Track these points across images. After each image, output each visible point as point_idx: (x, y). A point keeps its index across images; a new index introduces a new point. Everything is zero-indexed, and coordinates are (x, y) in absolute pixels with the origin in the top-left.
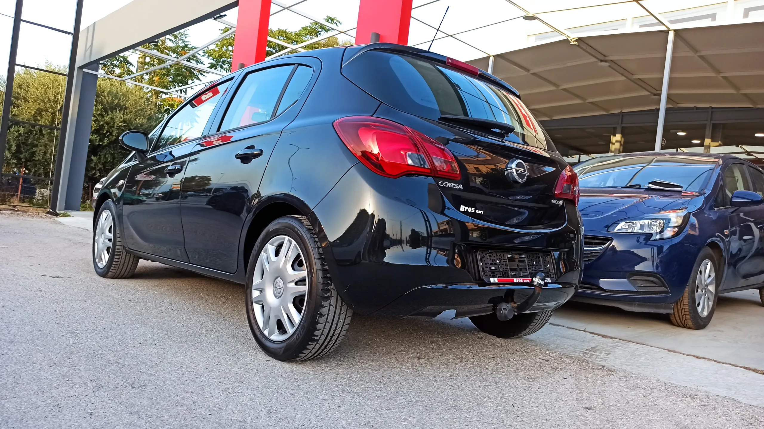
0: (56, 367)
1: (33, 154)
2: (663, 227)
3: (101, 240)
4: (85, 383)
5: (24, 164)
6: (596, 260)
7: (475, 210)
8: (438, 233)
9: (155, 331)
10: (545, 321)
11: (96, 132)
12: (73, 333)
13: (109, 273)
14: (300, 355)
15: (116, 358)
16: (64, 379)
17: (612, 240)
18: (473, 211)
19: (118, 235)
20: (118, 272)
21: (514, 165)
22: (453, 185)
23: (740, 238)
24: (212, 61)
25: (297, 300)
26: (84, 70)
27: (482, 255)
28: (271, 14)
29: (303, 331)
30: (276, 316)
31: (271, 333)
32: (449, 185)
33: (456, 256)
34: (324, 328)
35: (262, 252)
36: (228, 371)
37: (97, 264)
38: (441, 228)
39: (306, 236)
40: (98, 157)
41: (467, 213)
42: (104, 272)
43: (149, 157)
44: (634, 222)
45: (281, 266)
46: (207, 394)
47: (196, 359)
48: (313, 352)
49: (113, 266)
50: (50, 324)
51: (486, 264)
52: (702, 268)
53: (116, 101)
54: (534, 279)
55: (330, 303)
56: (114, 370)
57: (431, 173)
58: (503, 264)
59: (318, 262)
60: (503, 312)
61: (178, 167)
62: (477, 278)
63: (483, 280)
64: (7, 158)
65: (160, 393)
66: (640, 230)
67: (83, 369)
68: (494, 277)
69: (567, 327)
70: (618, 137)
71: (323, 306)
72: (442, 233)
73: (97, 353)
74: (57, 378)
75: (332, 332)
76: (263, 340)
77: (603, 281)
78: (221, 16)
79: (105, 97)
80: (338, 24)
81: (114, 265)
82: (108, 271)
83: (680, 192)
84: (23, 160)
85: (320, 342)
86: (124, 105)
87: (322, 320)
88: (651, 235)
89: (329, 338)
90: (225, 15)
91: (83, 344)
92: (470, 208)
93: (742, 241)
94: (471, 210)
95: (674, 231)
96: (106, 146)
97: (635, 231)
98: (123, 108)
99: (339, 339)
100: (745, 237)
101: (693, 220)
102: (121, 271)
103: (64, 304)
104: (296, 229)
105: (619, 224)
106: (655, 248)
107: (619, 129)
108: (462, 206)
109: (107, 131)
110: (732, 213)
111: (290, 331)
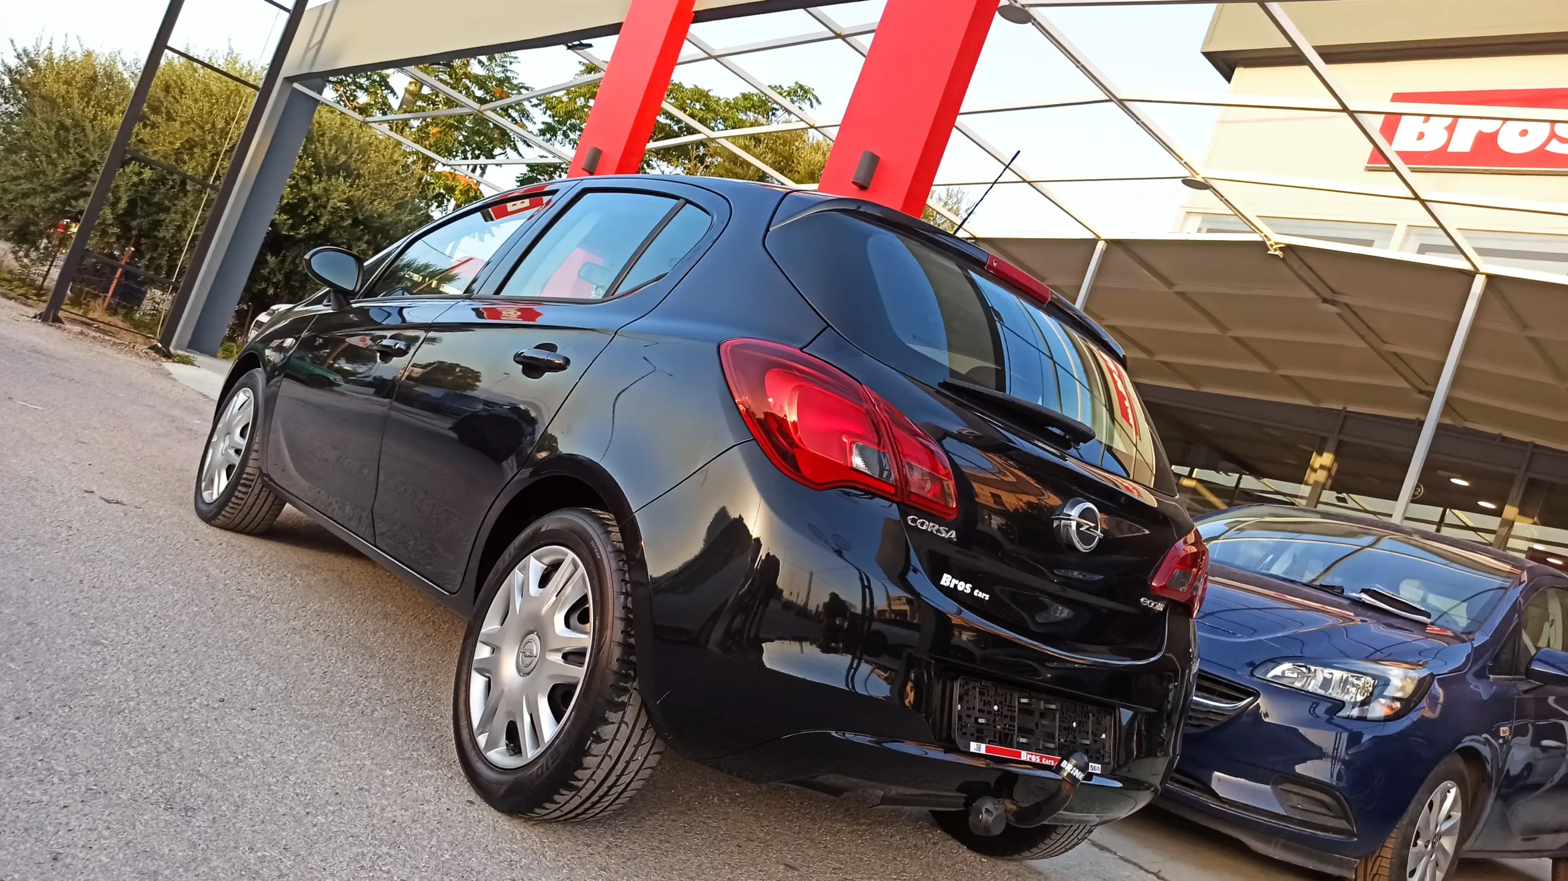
0: (28, 722)
1: (157, 224)
2: (1372, 694)
3: (222, 446)
4: (74, 775)
5: (134, 239)
6: (1214, 729)
7: (973, 589)
8: (887, 615)
9: (263, 675)
10: (1076, 840)
11: (289, 209)
12: (96, 643)
13: (220, 517)
14: (537, 810)
15: (159, 726)
16: (34, 754)
17: (1257, 695)
18: (968, 591)
19: (256, 447)
20: (238, 520)
21: (1075, 513)
22: (937, 527)
23: (1535, 743)
24: (550, 120)
25: (559, 693)
26: (296, 85)
27: (966, 687)
28: (679, 61)
29: (552, 763)
30: (509, 713)
31: (491, 744)
32: (929, 526)
33: (910, 684)
34: (598, 767)
35: (516, 570)
36: (377, 810)
37: (201, 494)
38: (894, 607)
39: (609, 564)
40: (280, 258)
41: (951, 593)
42: (211, 511)
43: (354, 306)
44: (1313, 668)
45: (545, 609)
46: (315, 861)
47: (321, 766)
48: (566, 809)
49: (231, 505)
50: (59, 611)
51: (968, 709)
52: (1435, 797)
53: (343, 158)
54: (1064, 764)
55: (623, 717)
56: (144, 755)
57: (896, 494)
58: (1006, 716)
59: (619, 626)
60: (984, 816)
61: (401, 345)
62: (944, 734)
63: (954, 742)
64: (104, 221)
65: (219, 835)
66: (1321, 687)
67: (82, 739)
68: (979, 740)
69: (1122, 858)
70: (1327, 459)
71: (606, 722)
72: (896, 616)
73: (125, 705)
74: (21, 751)
75: (613, 778)
76: (472, 754)
77: (1219, 779)
78: (581, 45)
79: (323, 144)
80: (814, 101)
81: (233, 503)
82: (218, 513)
83: (1425, 625)
84: (134, 232)
85: (584, 793)
86: (355, 170)
87: (597, 749)
88: (1341, 705)
89: (604, 788)
90: (590, 46)
91: (106, 677)
92: (962, 583)
93: (1537, 749)
94: (964, 587)
95: (1391, 708)
96: (301, 240)
97: (1310, 688)
98: (353, 175)
99: (625, 794)
100: (1545, 743)
101: (1438, 690)
102: (243, 519)
103: (104, 569)
104: (592, 542)
105: (1278, 664)
106: (1345, 736)
107: (1332, 444)
108: (945, 575)
109: (311, 213)
110: (1525, 692)
111: (530, 752)
